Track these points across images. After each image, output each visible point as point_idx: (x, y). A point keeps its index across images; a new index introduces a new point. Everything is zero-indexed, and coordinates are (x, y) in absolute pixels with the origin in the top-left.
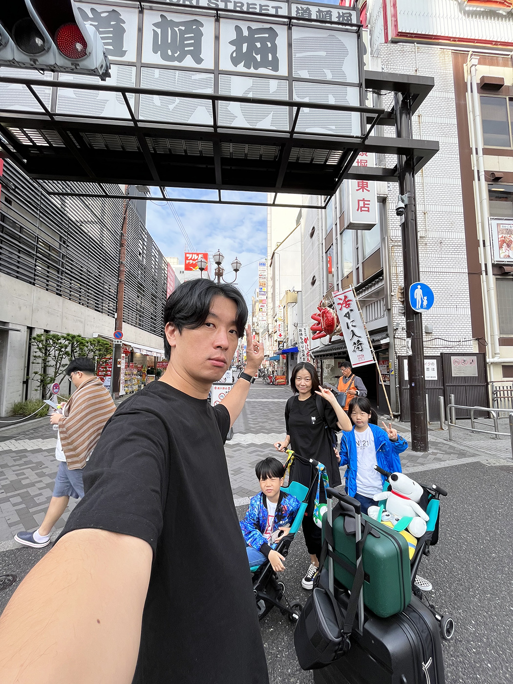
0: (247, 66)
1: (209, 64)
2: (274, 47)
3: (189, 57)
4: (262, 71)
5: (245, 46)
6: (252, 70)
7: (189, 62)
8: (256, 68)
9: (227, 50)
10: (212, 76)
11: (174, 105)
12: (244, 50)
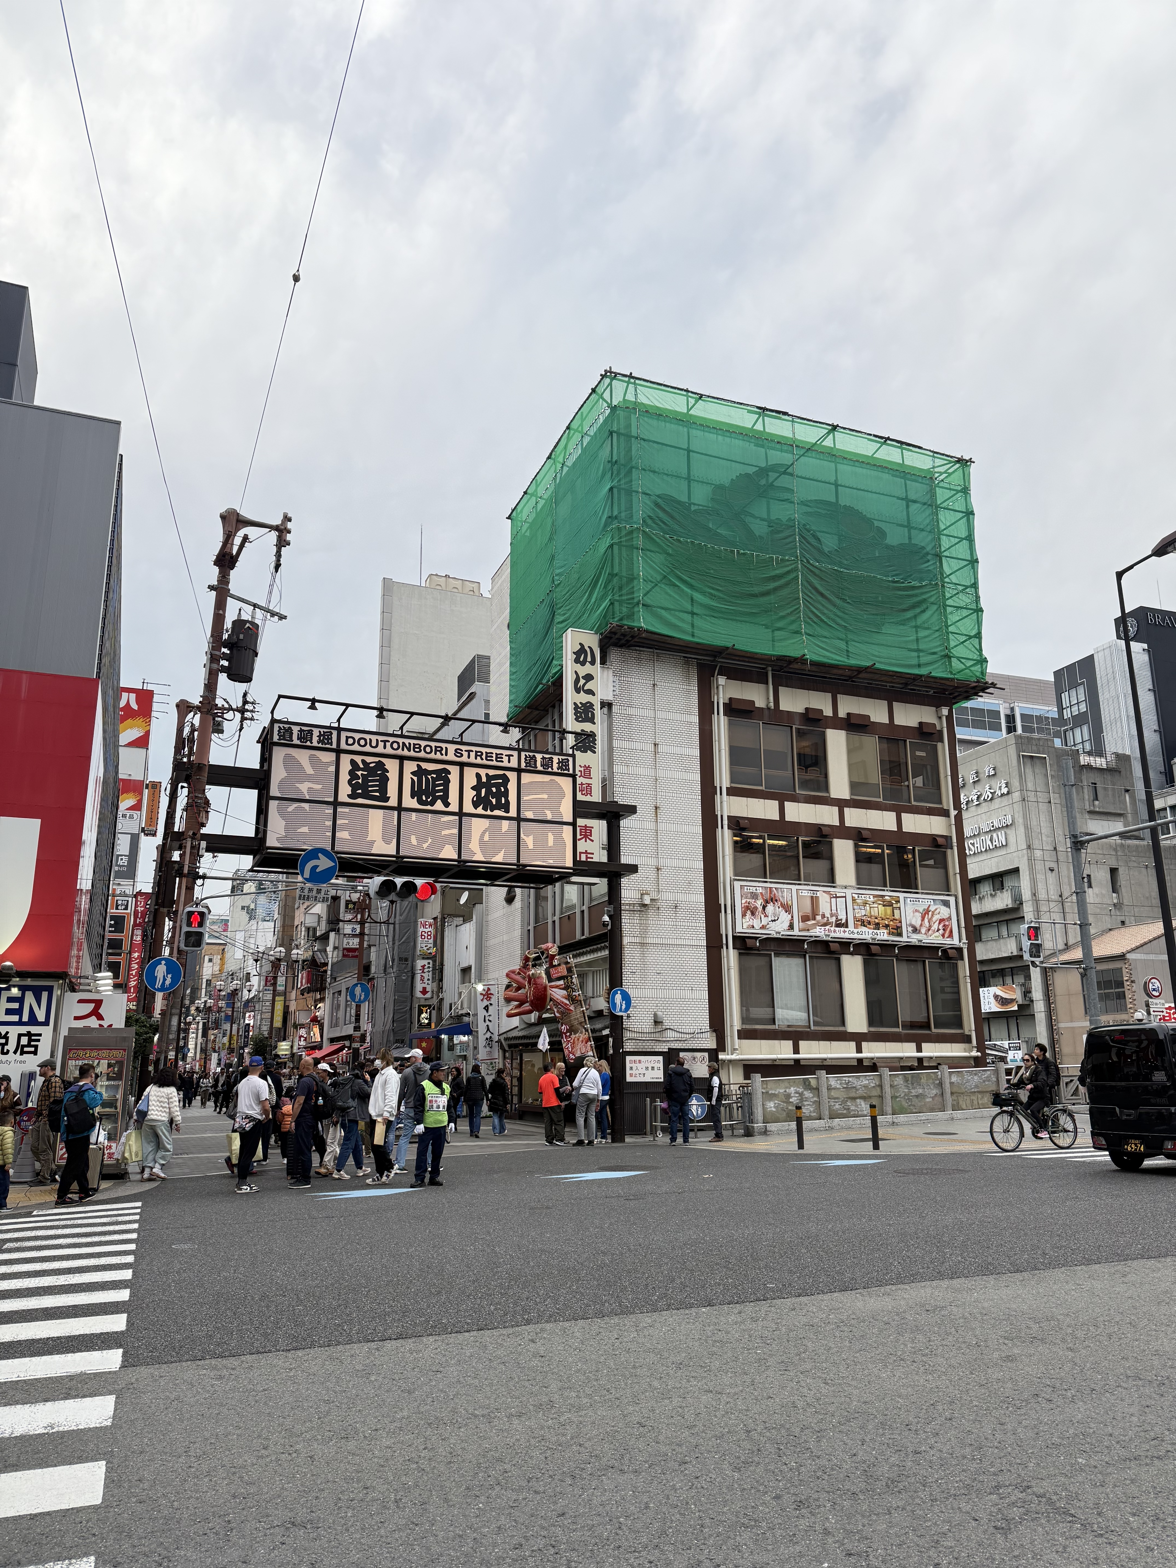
0: (485, 809)
1: (454, 807)
2: (507, 790)
3: (439, 802)
4: (497, 813)
5: (483, 791)
6: (489, 813)
7: (439, 806)
8: (492, 811)
9: (469, 795)
10: (457, 818)
11: (427, 844)
12: (483, 795)
